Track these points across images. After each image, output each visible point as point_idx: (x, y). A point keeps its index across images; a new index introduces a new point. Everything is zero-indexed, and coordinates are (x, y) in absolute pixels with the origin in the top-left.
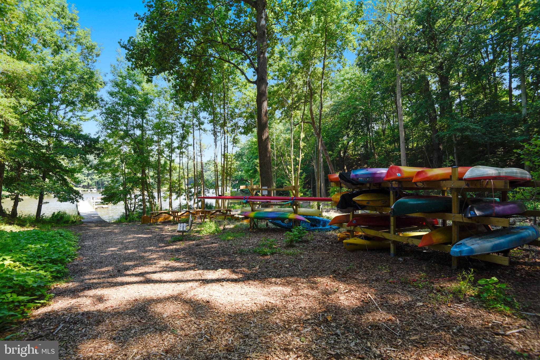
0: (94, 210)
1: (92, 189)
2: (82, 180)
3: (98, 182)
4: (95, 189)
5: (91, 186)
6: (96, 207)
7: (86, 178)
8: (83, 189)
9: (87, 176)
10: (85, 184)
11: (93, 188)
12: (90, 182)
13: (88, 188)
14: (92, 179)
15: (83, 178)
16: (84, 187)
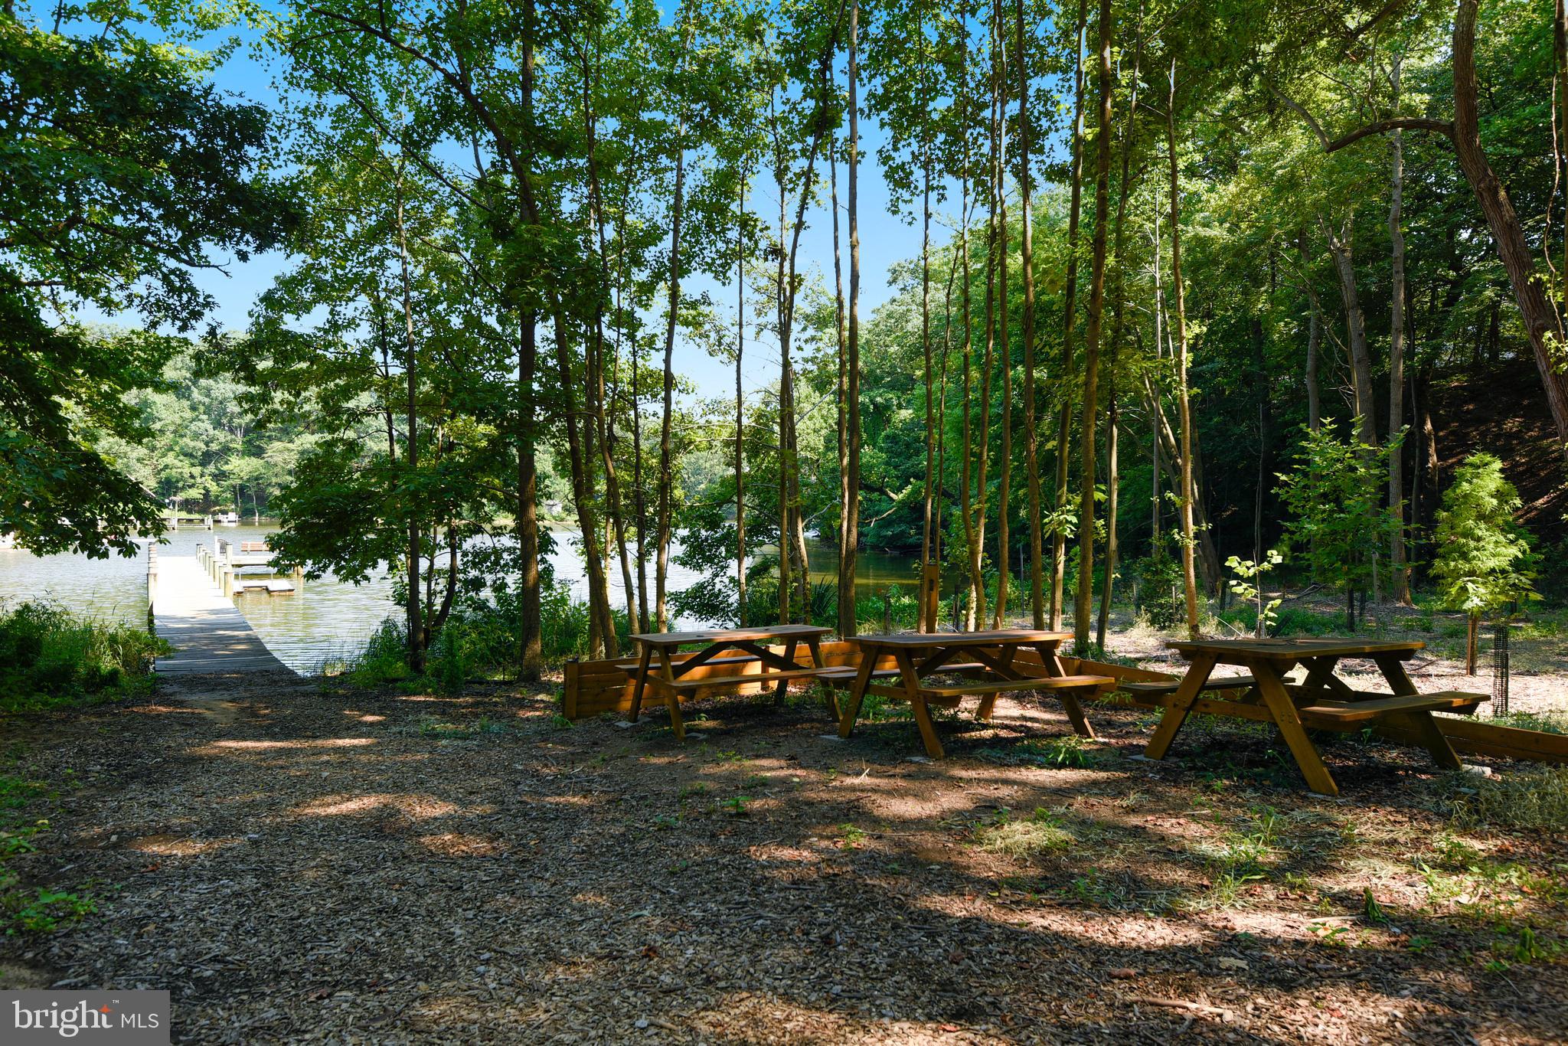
0: (228, 603)
1: (220, 517)
2: (182, 479)
3: (242, 488)
4: (232, 516)
5: (216, 503)
6: (239, 585)
7: (197, 471)
8: (184, 515)
9: (203, 464)
10: (195, 494)
11: (225, 513)
12: (213, 488)
13: (204, 511)
14: (219, 476)
15: (186, 471)
16: (187, 505)
